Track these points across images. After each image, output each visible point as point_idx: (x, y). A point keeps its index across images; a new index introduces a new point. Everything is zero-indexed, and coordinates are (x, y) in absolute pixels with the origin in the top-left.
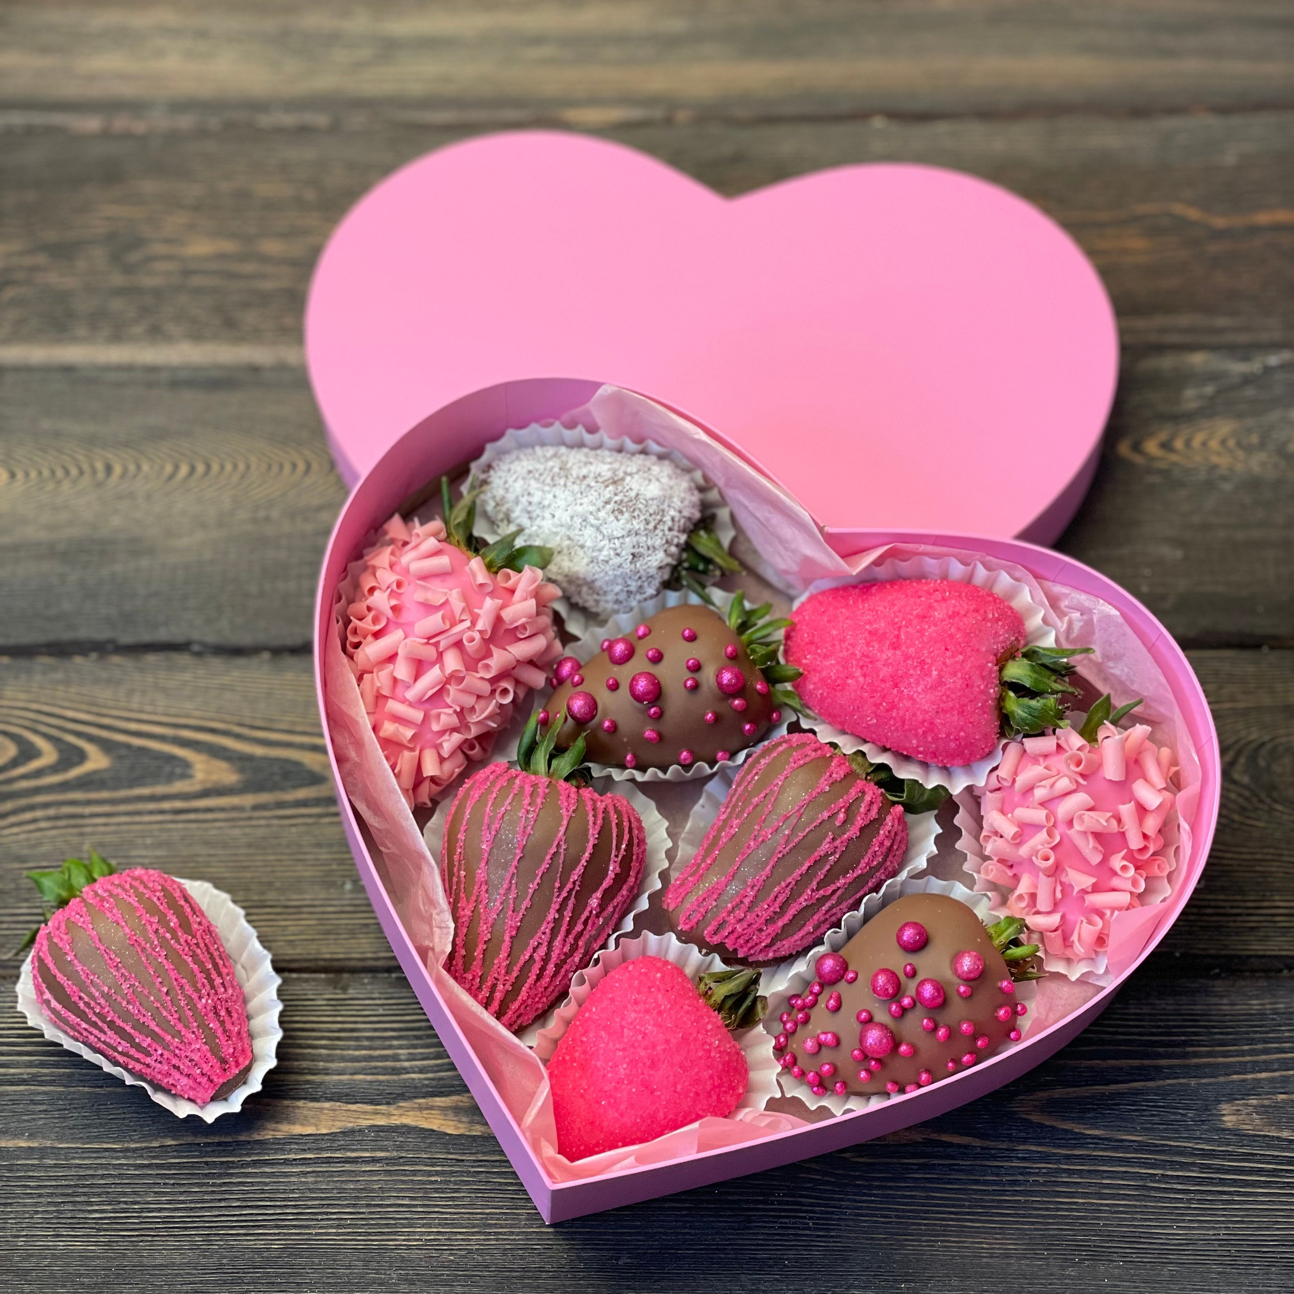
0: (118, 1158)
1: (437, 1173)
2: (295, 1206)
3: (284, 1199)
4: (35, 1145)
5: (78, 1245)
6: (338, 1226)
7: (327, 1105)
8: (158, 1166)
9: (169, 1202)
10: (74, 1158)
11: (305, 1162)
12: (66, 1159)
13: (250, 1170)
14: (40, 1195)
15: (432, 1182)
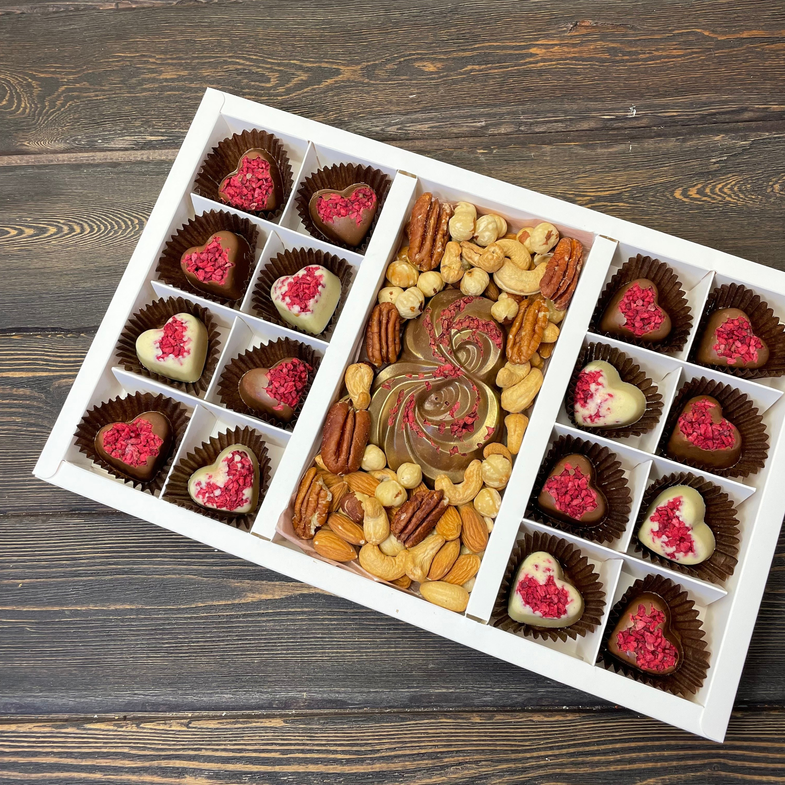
0: (175, 614)
1: (335, 620)
2: (265, 639)
3: (259, 635)
4: (134, 607)
5: (159, 662)
6: (288, 650)
7: (277, 583)
8: (196, 618)
9: (202, 638)
10: (154, 614)
11: (267, 614)
12: (150, 615)
13: (241, 619)
14: (138, 635)
15: (332, 625)
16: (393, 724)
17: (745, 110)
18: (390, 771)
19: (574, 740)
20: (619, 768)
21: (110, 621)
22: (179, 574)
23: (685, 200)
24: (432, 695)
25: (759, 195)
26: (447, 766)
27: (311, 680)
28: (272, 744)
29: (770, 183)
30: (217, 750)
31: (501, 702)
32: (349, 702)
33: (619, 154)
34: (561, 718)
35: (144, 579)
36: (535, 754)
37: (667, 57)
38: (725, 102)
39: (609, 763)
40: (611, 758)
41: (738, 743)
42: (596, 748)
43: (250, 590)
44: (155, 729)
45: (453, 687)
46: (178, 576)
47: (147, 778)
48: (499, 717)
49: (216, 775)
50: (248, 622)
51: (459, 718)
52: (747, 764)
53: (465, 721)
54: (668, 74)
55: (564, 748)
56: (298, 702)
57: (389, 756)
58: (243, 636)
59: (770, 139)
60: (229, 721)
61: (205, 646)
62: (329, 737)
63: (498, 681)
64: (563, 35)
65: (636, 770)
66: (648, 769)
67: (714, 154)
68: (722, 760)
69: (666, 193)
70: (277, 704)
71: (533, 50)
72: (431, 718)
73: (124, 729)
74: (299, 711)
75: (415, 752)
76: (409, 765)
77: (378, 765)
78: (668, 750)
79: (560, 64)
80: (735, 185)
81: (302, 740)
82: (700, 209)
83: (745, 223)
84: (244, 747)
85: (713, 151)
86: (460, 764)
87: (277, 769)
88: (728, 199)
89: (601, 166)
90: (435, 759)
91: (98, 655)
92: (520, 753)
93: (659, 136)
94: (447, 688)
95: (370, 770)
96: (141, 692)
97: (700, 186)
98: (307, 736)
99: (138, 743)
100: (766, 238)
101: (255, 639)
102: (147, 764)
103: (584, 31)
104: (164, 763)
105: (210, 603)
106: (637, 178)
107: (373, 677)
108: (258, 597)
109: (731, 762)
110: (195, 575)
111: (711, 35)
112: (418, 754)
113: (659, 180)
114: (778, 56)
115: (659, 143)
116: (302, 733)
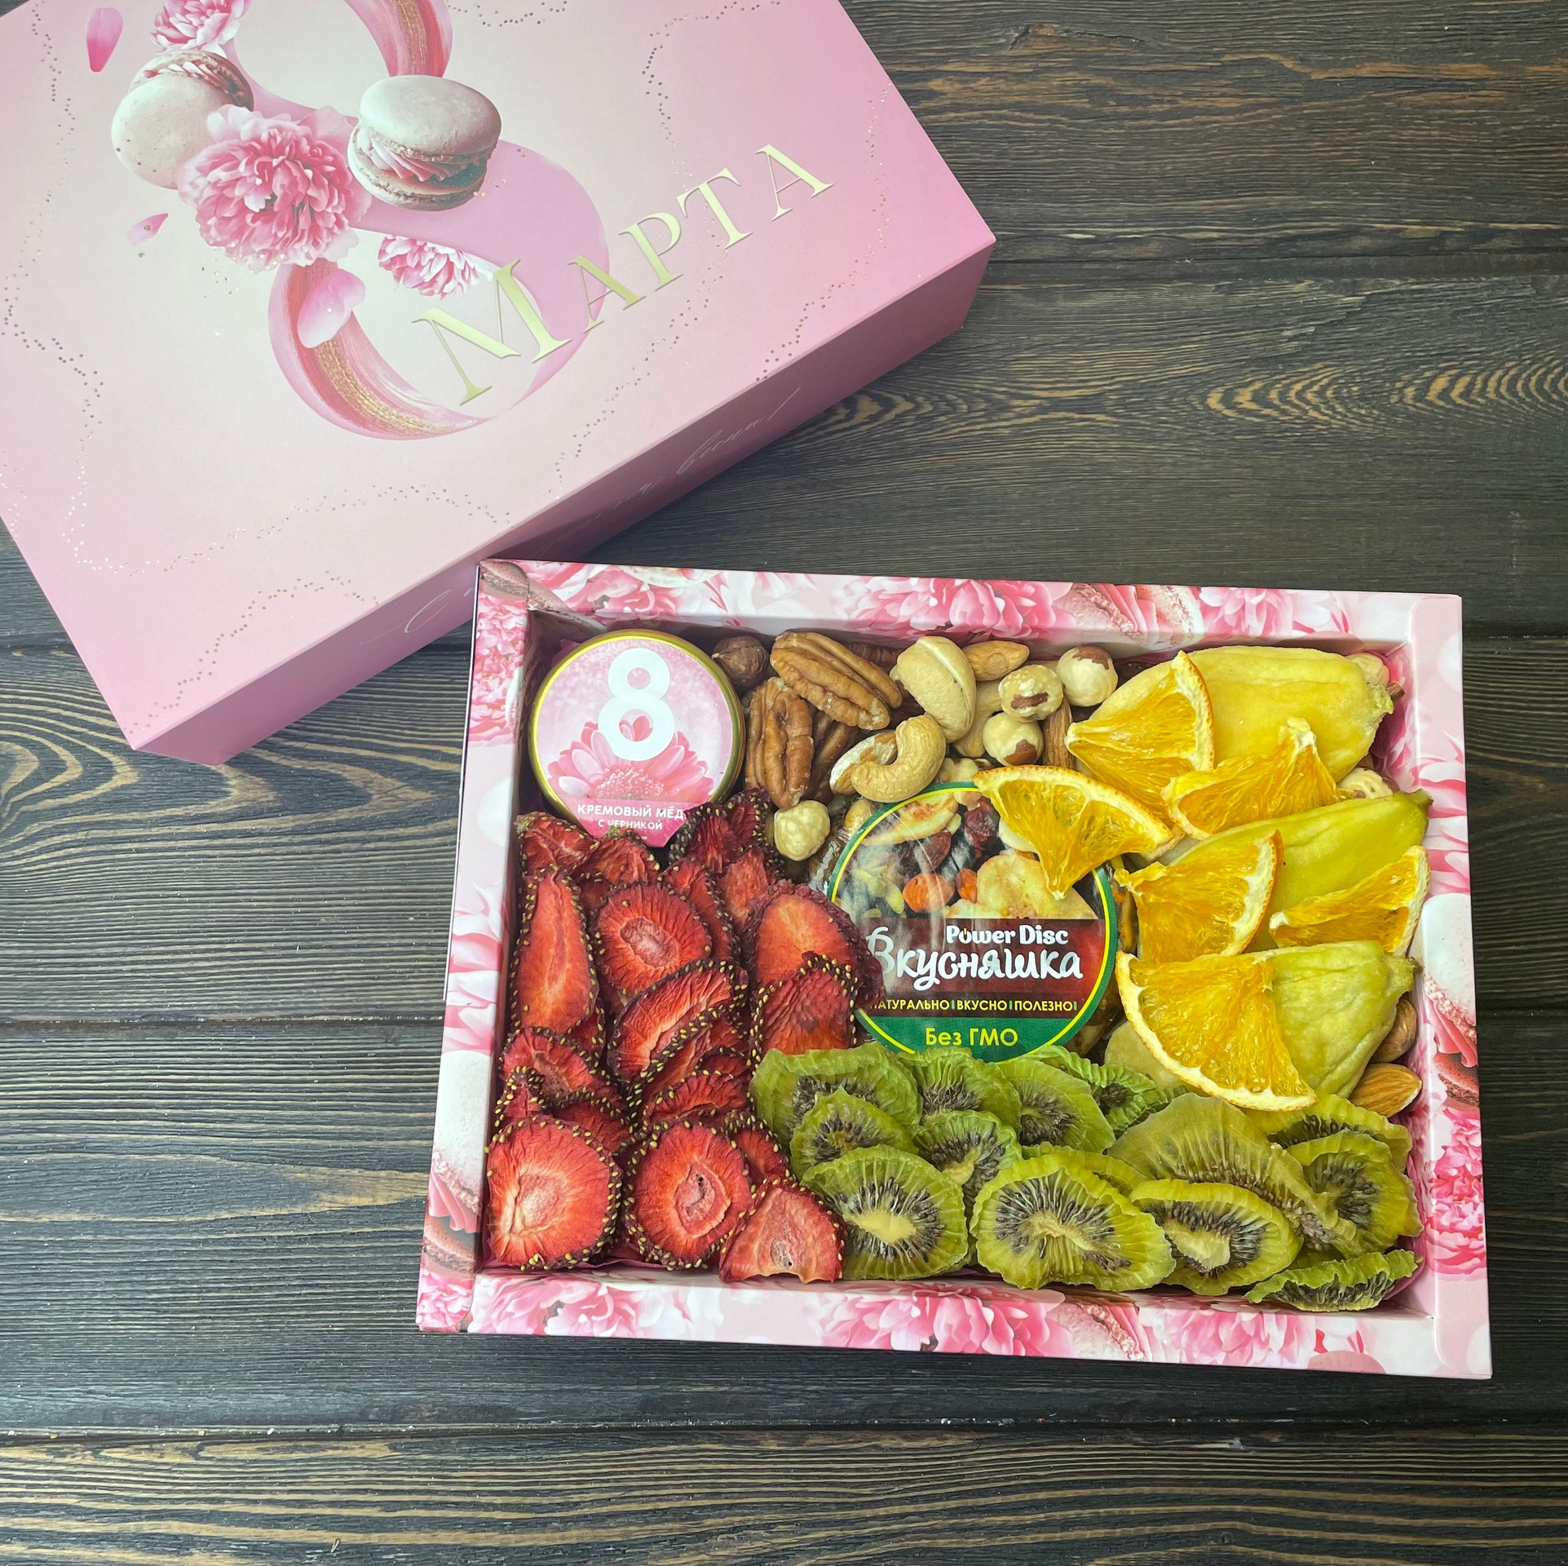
0: (173, 1233)
2: (355, 1285)
4: (89, 1219)
5: (138, 1328)
7: (383, 1174)
8: (216, 1241)
9: (227, 1281)
10: (129, 1234)
11: (361, 1236)
12: (121, 1234)
13: (307, 1245)
14: (97, 1274)
16: (606, 1453)
17: (1355, 232)
18: (599, 1544)
19: (959, 1484)
20: (1042, 1537)
21: (40, 1245)
22: (182, 1153)
23: (1228, 412)
24: (684, 1398)
25: (1374, 407)
26: (711, 1535)
27: (445, 1367)
28: (366, 1491)
29: (1398, 385)
30: (255, 1502)
31: (819, 1411)
32: (521, 1409)
33: (1101, 312)
34: (935, 1443)
35: (109, 1161)
36: (882, 1511)
37: (1207, 111)
38: (1317, 214)
39: (1023, 1528)
40: (1028, 1519)
41: (1270, 1492)
42: (999, 1500)
43: (327, 1187)
44: (131, 1461)
45: (727, 1382)
46: (179, 1157)
47: (115, 1554)
48: (815, 1440)
49: (254, 1550)
50: (321, 1250)
51: (736, 1442)
52: (1285, 1532)
53: (748, 1448)
54: (1206, 149)
55: (940, 1500)
56: (420, 1410)
57: (597, 1515)
58: (311, 1278)
59: (1401, 292)
60: (279, 1444)
61: (233, 1297)
62: (479, 1477)
63: (817, 1371)
64: (997, 53)
65: (1073, 1541)
66: (1097, 1539)
67: (1289, 320)
68: (1239, 1525)
69: (1191, 398)
70: (376, 1414)
71: (935, 85)
72: (683, 1442)
73: (67, 1460)
74: (421, 1427)
75: (649, 1507)
76: (637, 1532)
77: (575, 1532)
78: (1136, 1504)
79: (989, 117)
80: (1329, 385)
81: (425, 1483)
82: (1257, 432)
83: (1344, 464)
84: (309, 1496)
85: (1288, 314)
86: (735, 1530)
87: (375, 1538)
88: (1313, 414)
89: (1064, 337)
90: (686, 1520)
91: (16, 1313)
92: (852, 1509)
93: (1182, 277)
94: (717, 1384)
95: (559, 1542)
96: (102, 1388)
97: (1258, 385)
98: (435, 1477)
99: (95, 1487)
100: (1383, 497)
101: (332, 1286)
102: (114, 1528)
103: (1041, 47)
104: (147, 1527)
105: (245, 1212)
106: (1134, 364)
107: (570, 1362)
108: (341, 1201)
109: (1255, 1529)
110: (214, 1155)
111: (1298, 69)
112: (654, 1511)
113: (1178, 370)
114: (1428, 119)
115: (1181, 294)
116: (424, 1470)
